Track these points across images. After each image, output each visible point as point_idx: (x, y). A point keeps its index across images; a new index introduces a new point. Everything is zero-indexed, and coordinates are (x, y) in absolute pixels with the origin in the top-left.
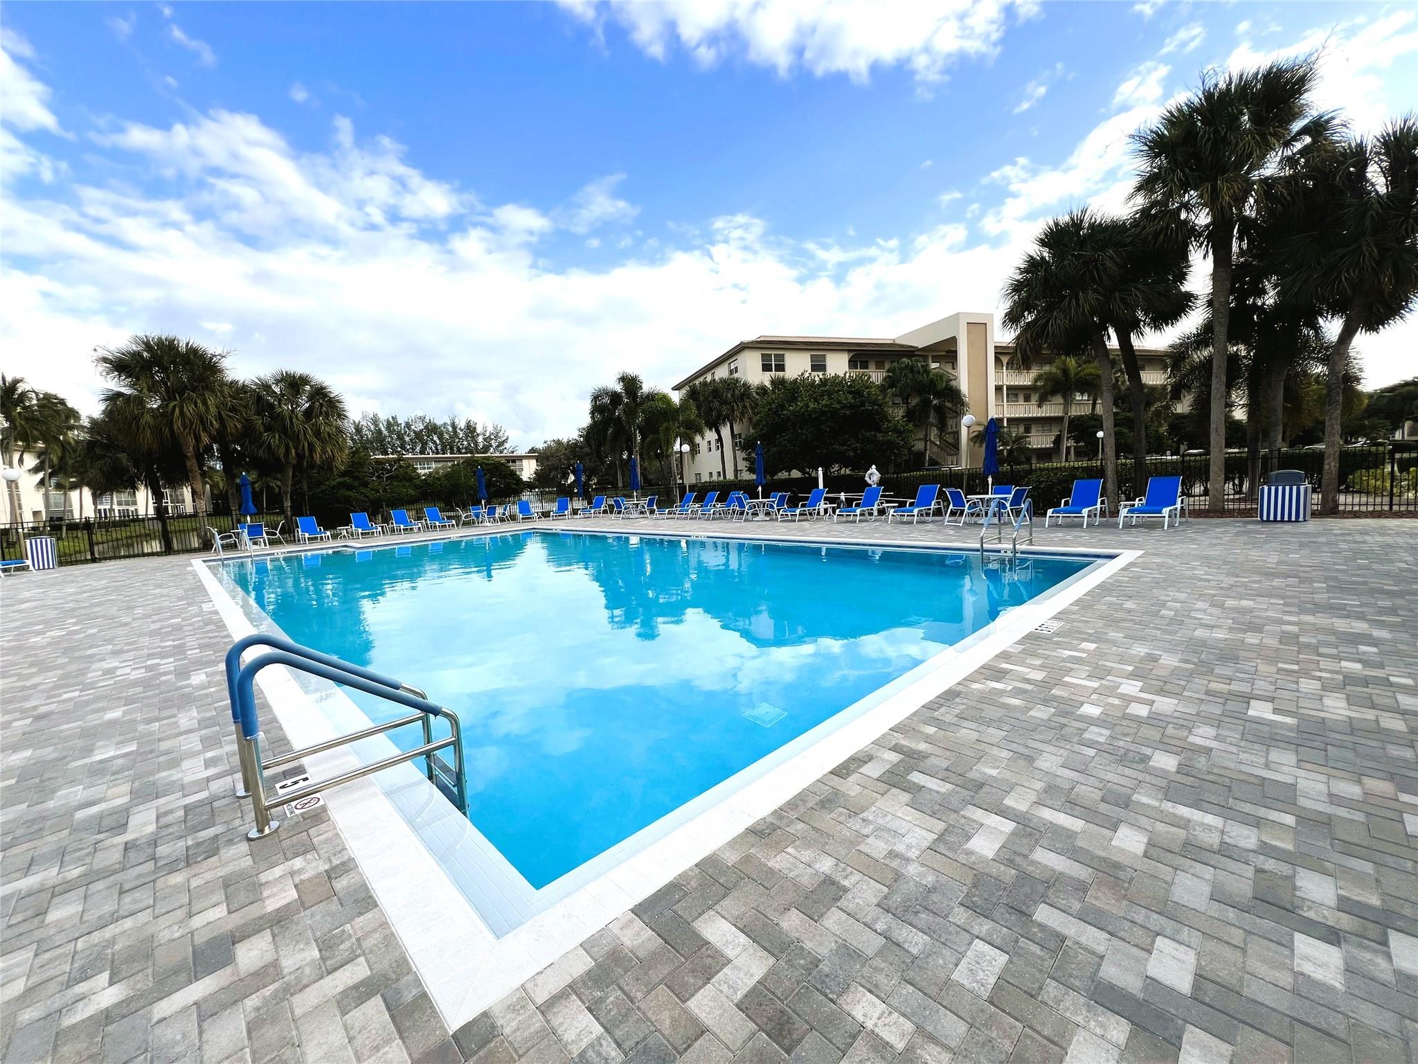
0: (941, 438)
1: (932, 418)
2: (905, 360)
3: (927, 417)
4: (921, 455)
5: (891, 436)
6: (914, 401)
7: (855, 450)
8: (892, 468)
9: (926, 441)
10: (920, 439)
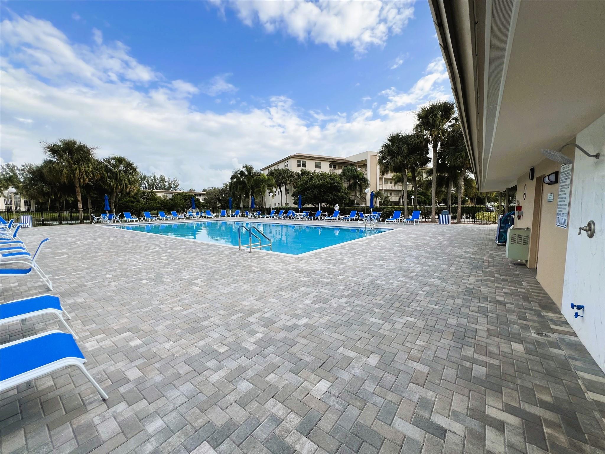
0: (361, 195)
1: (358, 188)
2: (349, 166)
3: (356, 188)
4: (353, 201)
5: (343, 194)
6: (352, 181)
7: (331, 198)
8: (343, 205)
9: (355, 196)
10: (353, 195)
